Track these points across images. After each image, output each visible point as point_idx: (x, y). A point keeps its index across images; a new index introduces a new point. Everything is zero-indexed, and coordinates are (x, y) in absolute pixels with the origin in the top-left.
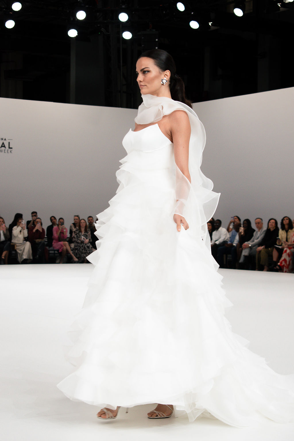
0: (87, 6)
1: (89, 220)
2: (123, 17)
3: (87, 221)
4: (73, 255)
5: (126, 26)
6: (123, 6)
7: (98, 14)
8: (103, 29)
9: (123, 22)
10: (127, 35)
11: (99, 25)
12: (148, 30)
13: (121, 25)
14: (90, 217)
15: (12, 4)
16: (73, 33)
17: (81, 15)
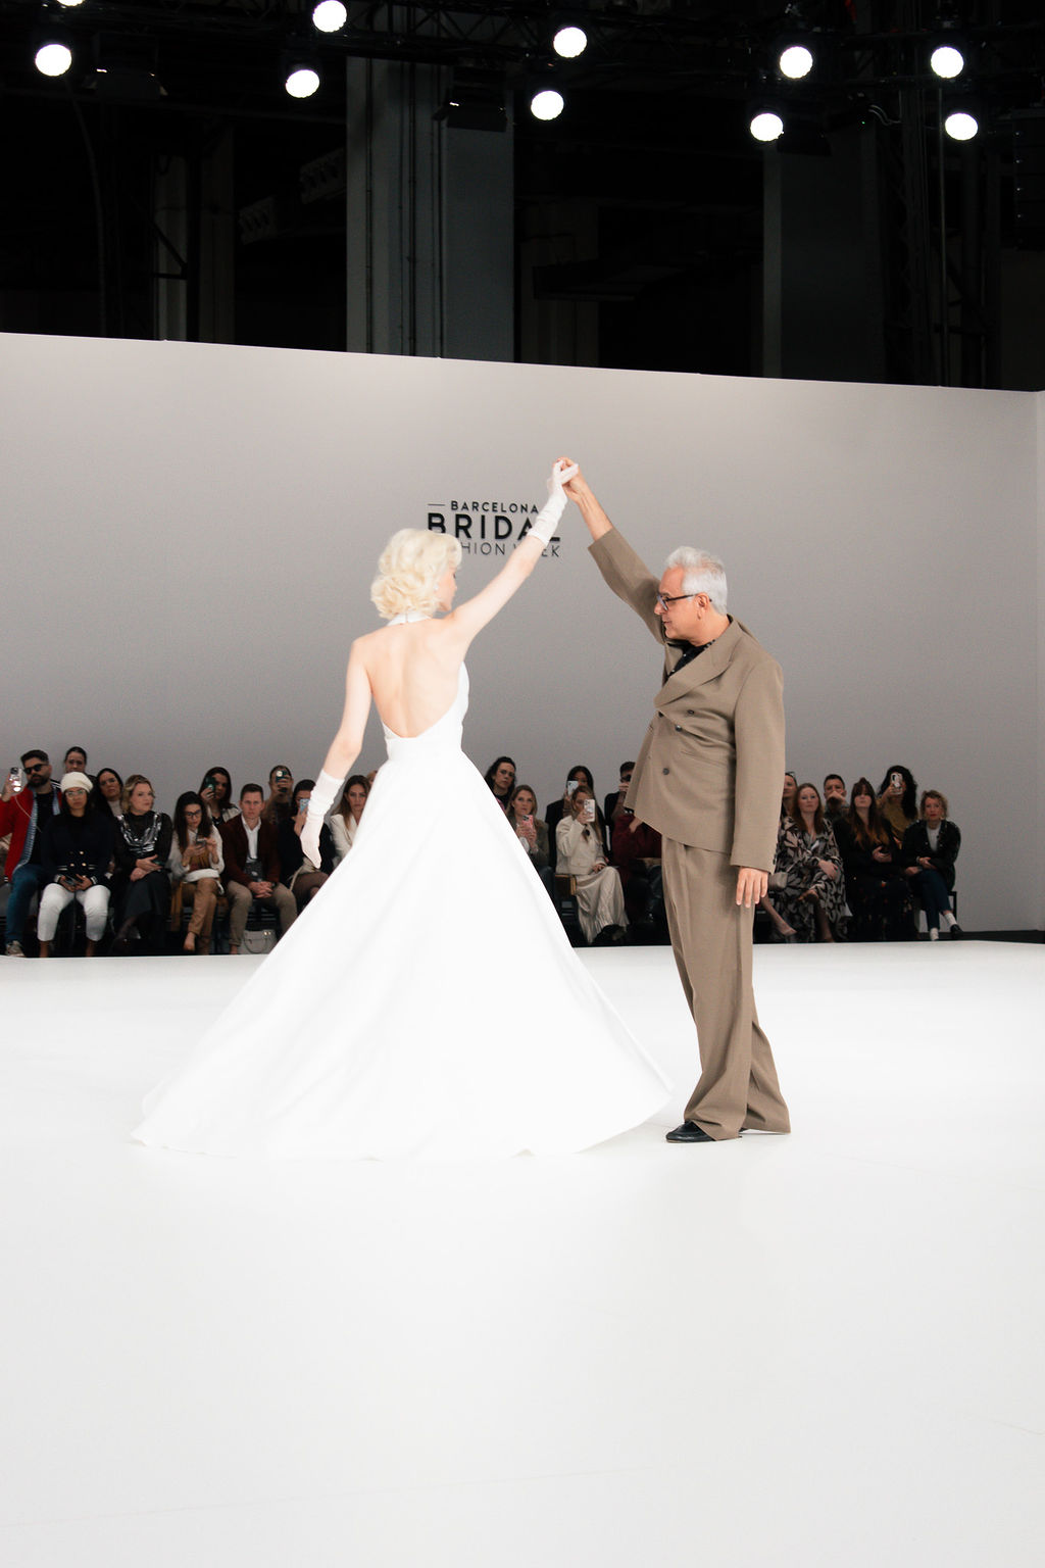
0: (817, 29)
1: (828, 788)
2: (947, 62)
3: (821, 791)
4: (775, 913)
5: (956, 95)
6: (947, 24)
7: (857, 54)
8: (875, 109)
9: (946, 80)
10: (961, 127)
11: (861, 95)
12: (1036, 105)
13: (940, 90)
14: (832, 777)
15: (555, 33)
16: (767, 127)
17: (796, 62)
